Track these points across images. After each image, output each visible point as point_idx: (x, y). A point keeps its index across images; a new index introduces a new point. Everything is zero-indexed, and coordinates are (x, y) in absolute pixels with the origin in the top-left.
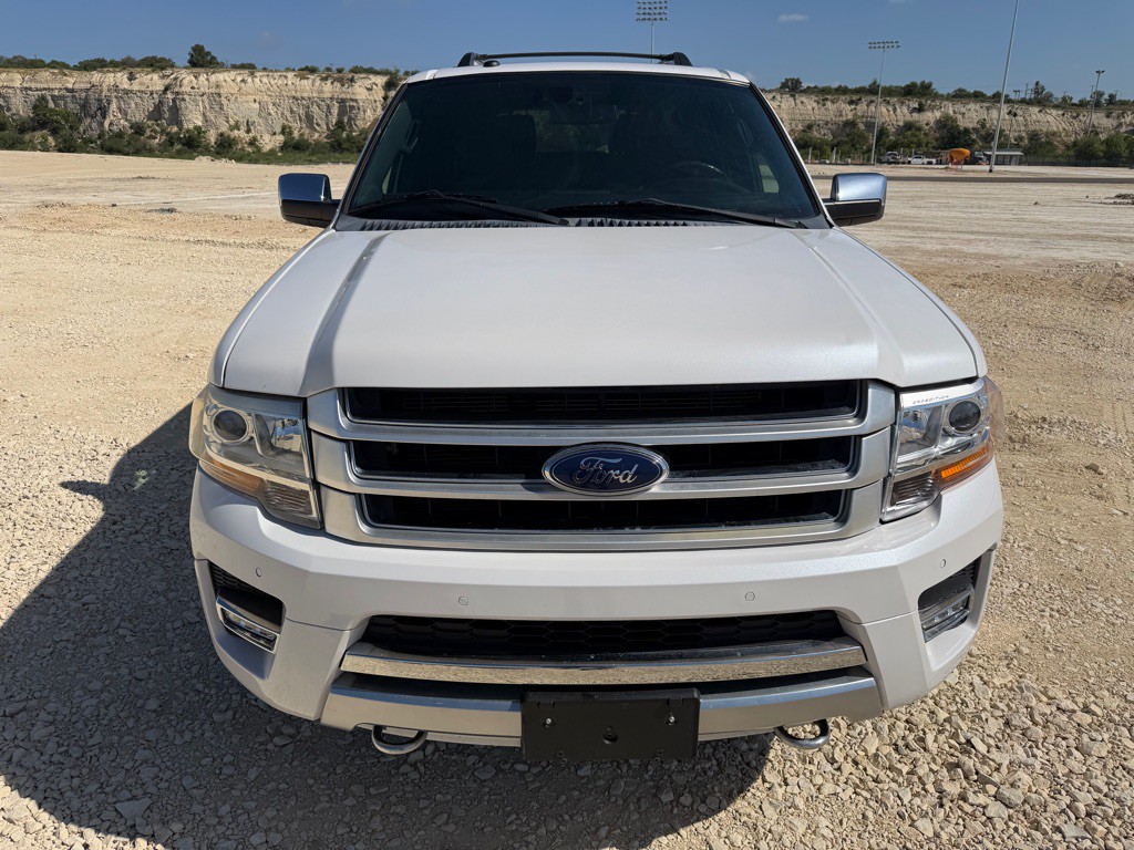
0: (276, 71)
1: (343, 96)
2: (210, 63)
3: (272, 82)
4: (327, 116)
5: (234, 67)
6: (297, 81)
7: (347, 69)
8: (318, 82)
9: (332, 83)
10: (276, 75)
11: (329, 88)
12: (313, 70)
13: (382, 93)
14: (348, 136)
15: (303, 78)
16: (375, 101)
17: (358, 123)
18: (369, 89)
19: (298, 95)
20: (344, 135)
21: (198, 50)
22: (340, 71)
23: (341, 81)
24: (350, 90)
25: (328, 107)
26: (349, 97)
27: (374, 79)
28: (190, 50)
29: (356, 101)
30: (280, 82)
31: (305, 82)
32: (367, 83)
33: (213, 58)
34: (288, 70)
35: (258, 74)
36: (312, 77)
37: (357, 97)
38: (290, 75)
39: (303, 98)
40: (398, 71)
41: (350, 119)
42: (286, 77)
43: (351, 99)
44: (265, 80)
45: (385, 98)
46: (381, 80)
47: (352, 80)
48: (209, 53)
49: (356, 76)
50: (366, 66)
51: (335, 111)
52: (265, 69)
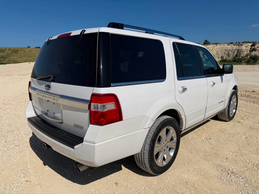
0: (222, 44)
1: (239, 49)
2: (208, 43)
3: (221, 46)
4: (233, 54)
5: (213, 44)
6: (227, 46)
7: (241, 42)
8: (233, 46)
9: (236, 46)
10: (222, 45)
11: (235, 47)
12: (232, 43)
13: (250, 47)
14: (238, 58)
15: (229, 45)
16: (248, 50)
17: (241, 55)
18: (246, 47)
19: (227, 49)
20: (237, 58)
21: (206, 41)
22: (239, 43)
23: (239, 45)
24: (241, 47)
25: (234, 51)
26: (240, 49)
27: (248, 44)
28: (204, 41)
29: (242, 50)
30: (223, 46)
31: (229, 46)
32: (246, 45)
33: (209, 42)
34: (225, 43)
35: (218, 45)
36: (231, 45)
37: (243, 49)
38: (226, 45)
39: (228, 50)
40: (256, 42)
41: (240, 54)
42: (224, 45)
43: (241, 49)
44: (219, 46)
45: (251, 49)
46: (250, 44)
47: (242, 45)
48: (208, 41)
49: (243, 44)
50: (247, 41)
51: (236, 52)
52: (220, 44)
